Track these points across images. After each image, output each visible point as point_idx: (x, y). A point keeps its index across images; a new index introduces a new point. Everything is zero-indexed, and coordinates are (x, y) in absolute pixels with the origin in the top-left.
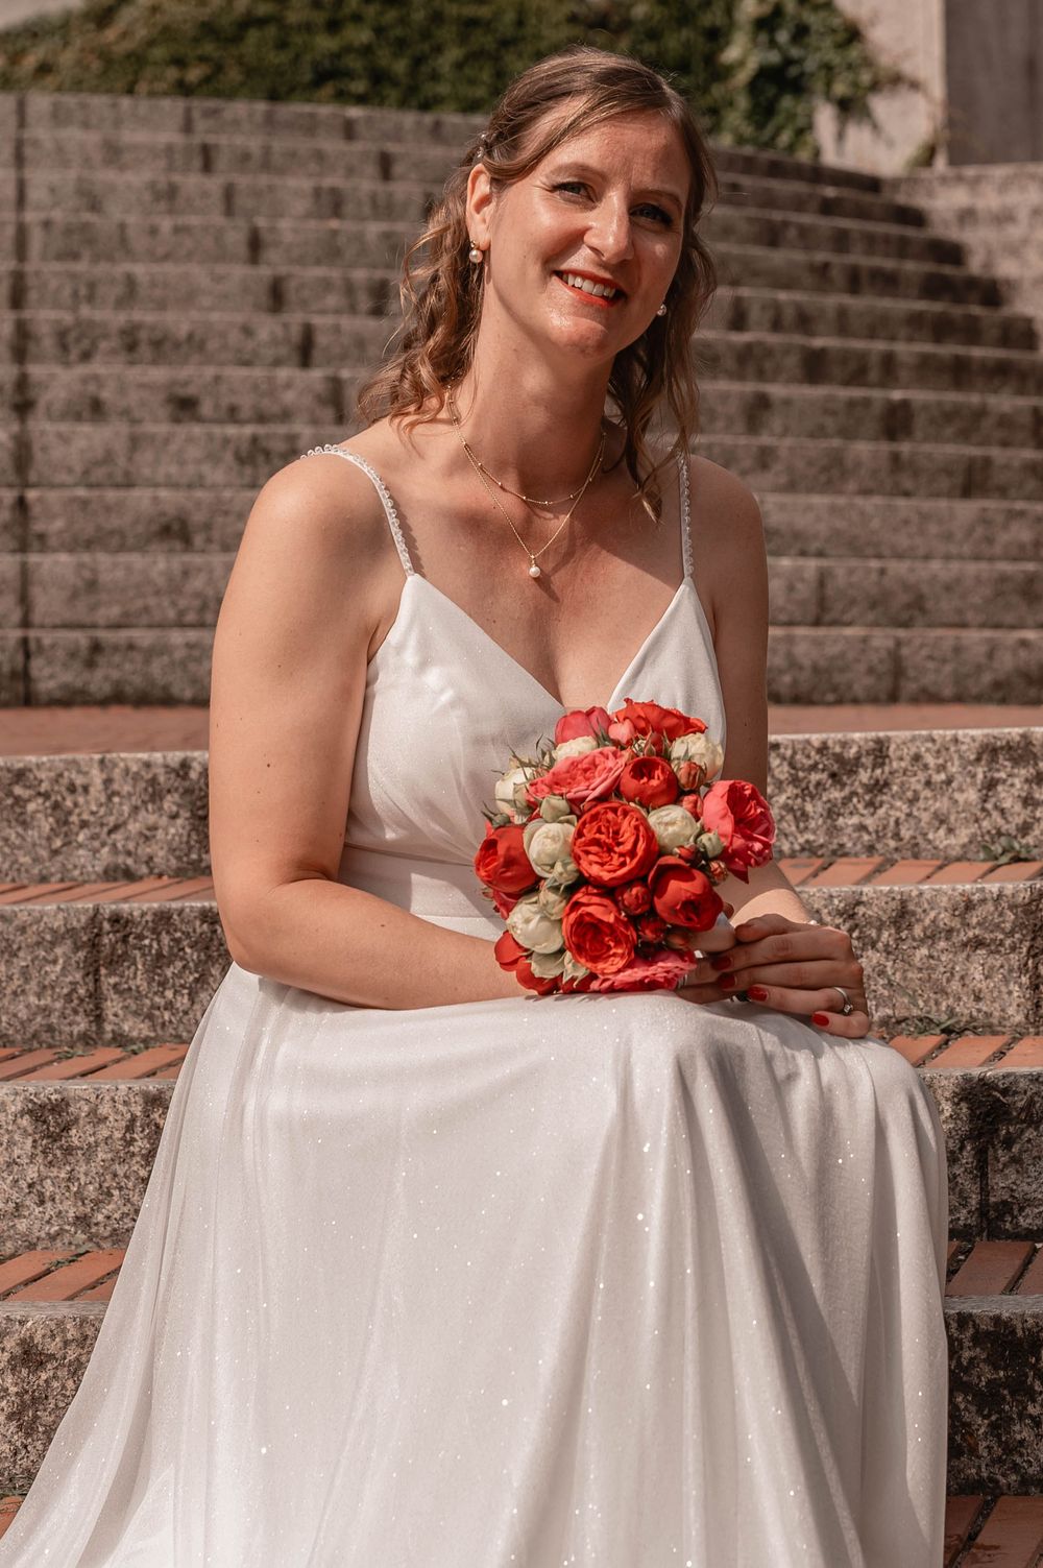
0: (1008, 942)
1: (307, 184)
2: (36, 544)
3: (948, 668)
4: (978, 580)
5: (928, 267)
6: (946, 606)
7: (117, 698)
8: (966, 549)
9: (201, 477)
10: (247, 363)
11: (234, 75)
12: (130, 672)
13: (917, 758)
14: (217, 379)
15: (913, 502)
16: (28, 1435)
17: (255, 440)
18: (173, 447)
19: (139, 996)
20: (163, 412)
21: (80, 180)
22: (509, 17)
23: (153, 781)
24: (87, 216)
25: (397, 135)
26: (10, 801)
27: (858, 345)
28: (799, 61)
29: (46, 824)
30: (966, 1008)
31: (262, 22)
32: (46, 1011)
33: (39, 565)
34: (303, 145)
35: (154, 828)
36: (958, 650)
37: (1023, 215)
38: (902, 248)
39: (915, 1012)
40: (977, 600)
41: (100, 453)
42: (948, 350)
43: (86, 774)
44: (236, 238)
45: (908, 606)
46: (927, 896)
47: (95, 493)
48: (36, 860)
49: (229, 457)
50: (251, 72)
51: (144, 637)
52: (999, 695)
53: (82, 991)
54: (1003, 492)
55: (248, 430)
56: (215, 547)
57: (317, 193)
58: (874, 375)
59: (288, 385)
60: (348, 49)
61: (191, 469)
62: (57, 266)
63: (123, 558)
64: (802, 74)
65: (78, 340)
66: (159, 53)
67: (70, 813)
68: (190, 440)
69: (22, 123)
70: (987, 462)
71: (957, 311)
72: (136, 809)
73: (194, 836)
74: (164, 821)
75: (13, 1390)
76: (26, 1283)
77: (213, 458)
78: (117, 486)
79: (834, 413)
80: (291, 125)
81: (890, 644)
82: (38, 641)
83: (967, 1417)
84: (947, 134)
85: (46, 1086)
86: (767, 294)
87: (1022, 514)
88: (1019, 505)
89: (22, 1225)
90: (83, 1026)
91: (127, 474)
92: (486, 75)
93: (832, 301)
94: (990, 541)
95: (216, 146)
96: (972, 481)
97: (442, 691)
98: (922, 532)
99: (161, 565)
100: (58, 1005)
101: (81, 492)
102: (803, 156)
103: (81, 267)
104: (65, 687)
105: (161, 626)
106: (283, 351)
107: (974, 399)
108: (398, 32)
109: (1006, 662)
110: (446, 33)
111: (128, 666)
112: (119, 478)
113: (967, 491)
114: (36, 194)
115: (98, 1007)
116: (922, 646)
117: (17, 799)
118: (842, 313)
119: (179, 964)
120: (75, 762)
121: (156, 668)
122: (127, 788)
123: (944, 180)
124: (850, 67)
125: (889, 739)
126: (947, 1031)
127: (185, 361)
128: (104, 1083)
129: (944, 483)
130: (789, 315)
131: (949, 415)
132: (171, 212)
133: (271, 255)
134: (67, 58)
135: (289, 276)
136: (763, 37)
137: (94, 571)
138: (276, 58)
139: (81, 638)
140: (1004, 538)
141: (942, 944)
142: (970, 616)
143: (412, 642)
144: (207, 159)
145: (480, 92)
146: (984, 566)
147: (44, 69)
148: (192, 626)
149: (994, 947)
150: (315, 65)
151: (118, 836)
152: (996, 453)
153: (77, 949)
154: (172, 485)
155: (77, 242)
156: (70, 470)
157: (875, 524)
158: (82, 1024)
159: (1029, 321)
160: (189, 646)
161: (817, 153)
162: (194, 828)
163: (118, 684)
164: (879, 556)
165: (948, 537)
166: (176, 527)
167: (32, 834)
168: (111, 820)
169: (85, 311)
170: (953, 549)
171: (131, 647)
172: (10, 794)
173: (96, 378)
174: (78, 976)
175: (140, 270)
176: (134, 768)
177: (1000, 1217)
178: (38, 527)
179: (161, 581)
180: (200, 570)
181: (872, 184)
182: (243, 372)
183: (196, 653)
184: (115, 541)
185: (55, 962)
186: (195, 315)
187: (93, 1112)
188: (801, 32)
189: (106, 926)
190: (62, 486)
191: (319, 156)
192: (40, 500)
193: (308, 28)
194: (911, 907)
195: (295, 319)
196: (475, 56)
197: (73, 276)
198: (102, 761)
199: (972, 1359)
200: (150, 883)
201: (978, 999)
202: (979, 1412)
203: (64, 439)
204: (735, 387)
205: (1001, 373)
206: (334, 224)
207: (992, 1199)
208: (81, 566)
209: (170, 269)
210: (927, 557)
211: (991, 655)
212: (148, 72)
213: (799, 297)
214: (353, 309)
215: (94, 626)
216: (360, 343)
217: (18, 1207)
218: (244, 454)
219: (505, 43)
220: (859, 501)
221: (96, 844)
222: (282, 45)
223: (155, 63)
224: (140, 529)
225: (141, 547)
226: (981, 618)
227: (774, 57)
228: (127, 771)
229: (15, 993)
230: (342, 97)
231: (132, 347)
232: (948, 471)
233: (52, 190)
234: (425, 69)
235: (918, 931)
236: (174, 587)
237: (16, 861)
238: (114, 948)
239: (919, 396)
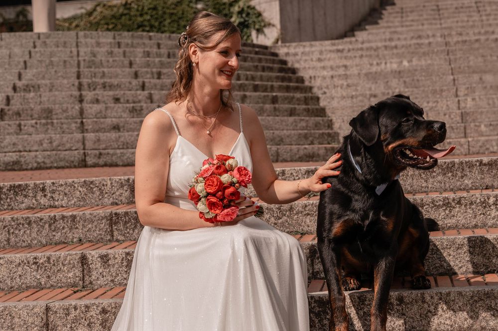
0: (315, 214)
1: (142, 50)
2: (86, 131)
3: (289, 154)
4: (294, 134)
5: (279, 66)
6: (288, 140)
7: (105, 165)
8: (291, 128)
9: (121, 116)
10: (130, 90)
11: (119, 26)
12: (108, 159)
13: (292, 174)
14: (124, 94)
15: (279, 118)
16: (104, 329)
17: (133, 107)
18: (115, 109)
19: (121, 231)
20: (112, 101)
21: (91, 50)
22: (181, 12)
23: (122, 183)
24: (93, 58)
25: (161, 39)
26: (90, 188)
27: (266, 83)
28: (248, 21)
29: (98, 193)
30: (306, 229)
31: (125, 15)
32: (101, 234)
33: (87, 136)
34: (140, 41)
35: (122, 193)
36: (291, 150)
37: (300, 54)
38: (273, 62)
39: (295, 230)
40: (294, 139)
41: (99, 111)
42: (285, 84)
43: (106, 182)
44: (127, 62)
45: (279, 141)
46: (297, 204)
47: (98, 120)
48: (96, 201)
49: (127, 111)
50: (123, 26)
51: (111, 151)
52: (300, 160)
53: (109, 230)
54: (299, 115)
55: (132, 105)
56: (125, 131)
57: (144, 52)
58: (269, 90)
59: (140, 95)
60: (145, 20)
61: (119, 114)
62: (87, 70)
63: (105, 134)
64: (248, 24)
65: (93, 86)
66: (102, 22)
67: (103, 190)
68: (119, 107)
69: (77, 38)
70: (295, 108)
71: (287, 75)
72: (118, 189)
73: (131, 195)
74: (124, 192)
75: (100, 319)
76: (101, 295)
77: (124, 111)
78: (103, 118)
79: (261, 98)
80: (138, 37)
81: (276, 149)
82: (88, 153)
83: (313, 319)
84: (281, 36)
85: (103, 251)
86: (245, 72)
87: (303, 120)
88: (303, 118)
89: (99, 282)
90: (109, 238)
91: (105, 115)
92: (176, 25)
93: (259, 73)
94: (296, 126)
95: (121, 42)
96: (292, 113)
97: (187, 161)
98: (281, 124)
99: (114, 135)
100: (103, 233)
101: (95, 120)
102: (249, 41)
103: (92, 70)
104: (94, 163)
105: (114, 149)
106: (138, 87)
107: (291, 95)
108: (156, 16)
109: (302, 153)
110: (166, 16)
111: (107, 158)
112: (103, 116)
113: (291, 115)
114: (81, 54)
115: (112, 233)
116: (283, 149)
117: (91, 188)
118: (261, 76)
119: (130, 223)
120: (104, 179)
121: (114, 158)
122: (116, 185)
123: (282, 46)
124: (259, 22)
125: (285, 170)
126: (302, 234)
127: (116, 90)
128: (116, 250)
129: (286, 113)
130: (250, 77)
131: (286, 98)
132: (111, 57)
133: (134, 66)
134: (82, 24)
135: (139, 71)
136: (240, 16)
137: (99, 137)
138: (128, 23)
139: (97, 152)
140: (299, 125)
141: (300, 215)
142: (293, 143)
143: (180, 151)
144: (119, 45)
145: (175, 29)
146: (296, 131)
147: (77, 26)
148: (121, 149)
149: (312, 215)
150: (138, 24)
151: (114, 195)
152: (296, 106)
153: (107, 220)
154: (115, 117)
155: (91, 64)
156: (92, 115)
157: (271, 123)
158: (109, 237)
159: (302, 77)
160: (121, 153)
161: (252, 41)
162: (131, 193)
163: (105, 162)
164: (272, 130)
165: (287, 125)
166: (116, 127)
167: (95, 195)
168: (112, 192)
169: (94, 79)
170: (289, 128)
171: (108, 154)
172: (90, 187)
173: (97, 94)
174: (108, 227)
175: (106, 70)
176: (117, 180)
177: (317, 275)
178: (86, 127)
179: (114, 139)
180: (122, 136)
181: (266, 48)
182: (129, 92)
183: (123, 155)
184: (103, 130)
185: (102, 224)
186: (118, 79)
187: (114, 257)
188: (248, 14)
189: (114, 215)
190: (91, 118)
191: (144, 44)
192: (86, 121)
193: (136, 16)
194: (293, 207)
195: (141, 80)
196: (173, 21)
197: (90, 71)
198: (110, 179)
199: (314, 306)
200: (121, 206)
201: (308, 227)
202: (316, 318)
203: (91, 108)
204: (239, 93)
205: (297, 89)
206: (148, 59)
207: (315, 271)
208: (96, 136)
209: (112, 69)
210: (283, 130)
211: (298, 151)
212: (100, 26)
213: (252, 73)
214: (153, 78)
215: (99, 149)
216: (155, 85)
217: (98, 278)
218: (131, 110)
219: (180, 18)
220: (267, 118)
221: (109, 197)
222: (130, 20)
223: (102, 24)
224: (109, 127)
225: (109, 131)
226: (295, 143)
227: (242, 20)
228: (116, 181)
229: (94, 231)
230: (143, 31)
231: (104, 87)
232: (287, 111)
233: (85, 53)
234: (162, 24)
235: (295, 212)
236: (117, 140)
237: (91, 202)
238: (115, 220)
239: (279, 94)
